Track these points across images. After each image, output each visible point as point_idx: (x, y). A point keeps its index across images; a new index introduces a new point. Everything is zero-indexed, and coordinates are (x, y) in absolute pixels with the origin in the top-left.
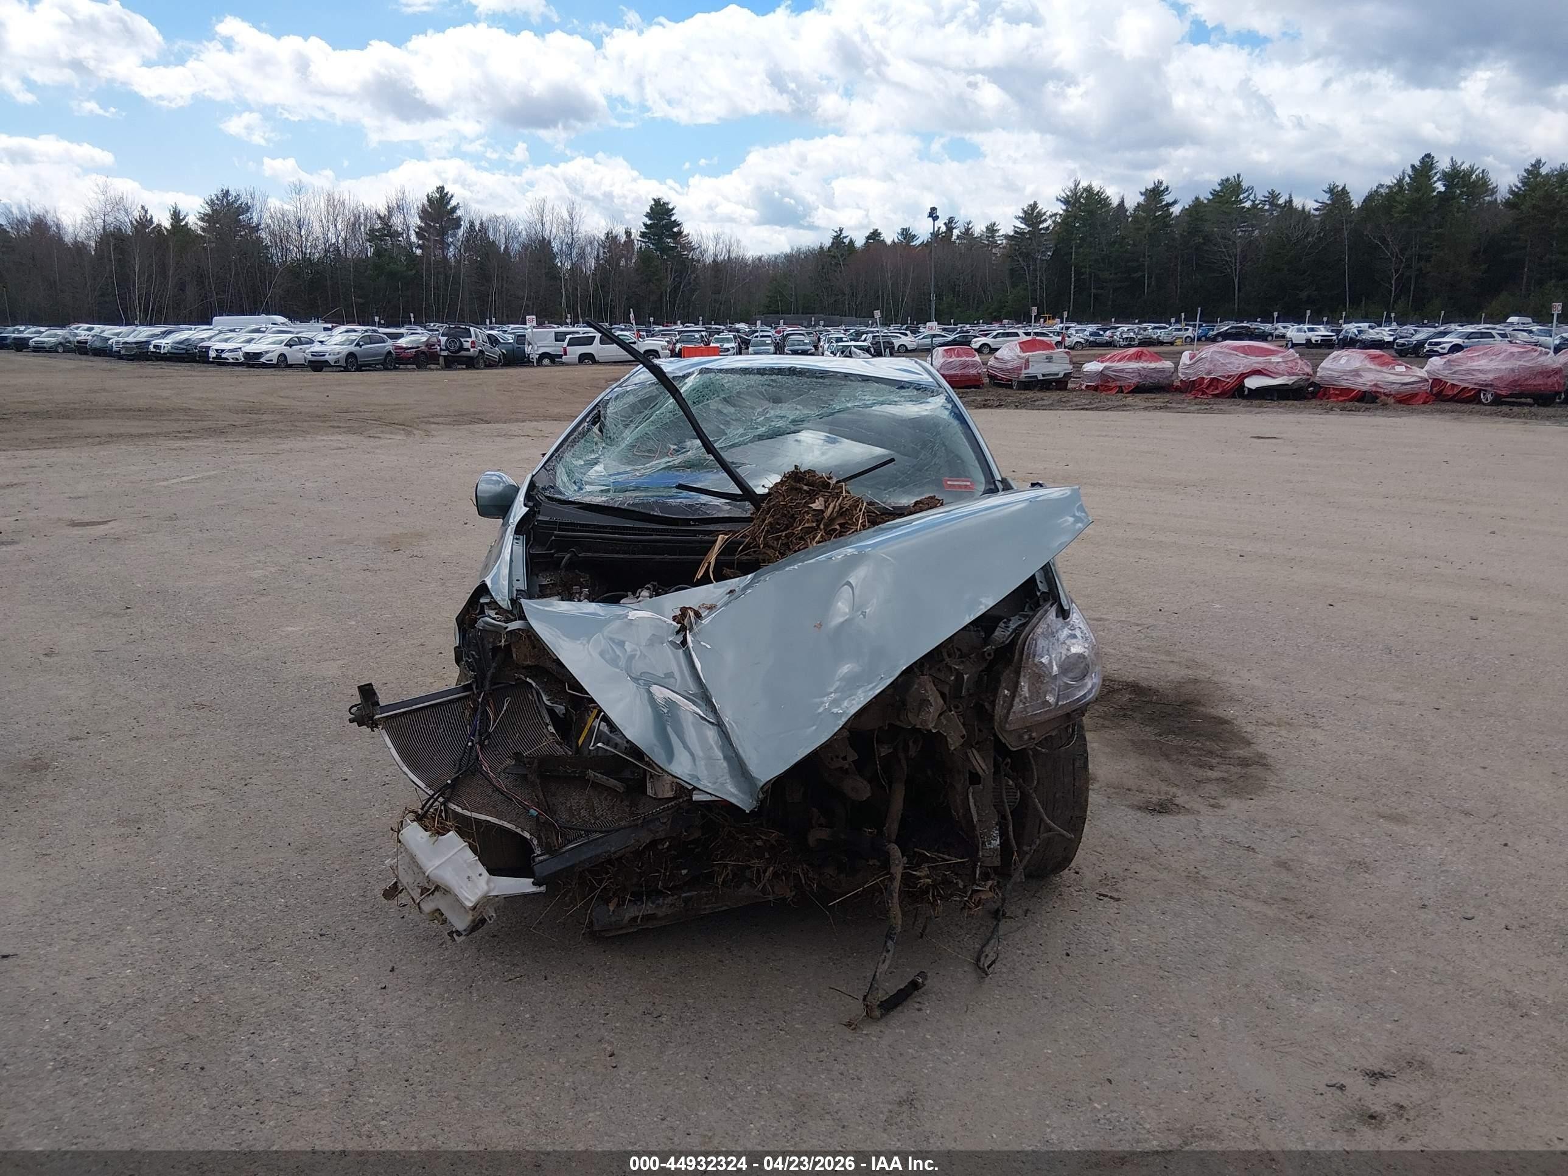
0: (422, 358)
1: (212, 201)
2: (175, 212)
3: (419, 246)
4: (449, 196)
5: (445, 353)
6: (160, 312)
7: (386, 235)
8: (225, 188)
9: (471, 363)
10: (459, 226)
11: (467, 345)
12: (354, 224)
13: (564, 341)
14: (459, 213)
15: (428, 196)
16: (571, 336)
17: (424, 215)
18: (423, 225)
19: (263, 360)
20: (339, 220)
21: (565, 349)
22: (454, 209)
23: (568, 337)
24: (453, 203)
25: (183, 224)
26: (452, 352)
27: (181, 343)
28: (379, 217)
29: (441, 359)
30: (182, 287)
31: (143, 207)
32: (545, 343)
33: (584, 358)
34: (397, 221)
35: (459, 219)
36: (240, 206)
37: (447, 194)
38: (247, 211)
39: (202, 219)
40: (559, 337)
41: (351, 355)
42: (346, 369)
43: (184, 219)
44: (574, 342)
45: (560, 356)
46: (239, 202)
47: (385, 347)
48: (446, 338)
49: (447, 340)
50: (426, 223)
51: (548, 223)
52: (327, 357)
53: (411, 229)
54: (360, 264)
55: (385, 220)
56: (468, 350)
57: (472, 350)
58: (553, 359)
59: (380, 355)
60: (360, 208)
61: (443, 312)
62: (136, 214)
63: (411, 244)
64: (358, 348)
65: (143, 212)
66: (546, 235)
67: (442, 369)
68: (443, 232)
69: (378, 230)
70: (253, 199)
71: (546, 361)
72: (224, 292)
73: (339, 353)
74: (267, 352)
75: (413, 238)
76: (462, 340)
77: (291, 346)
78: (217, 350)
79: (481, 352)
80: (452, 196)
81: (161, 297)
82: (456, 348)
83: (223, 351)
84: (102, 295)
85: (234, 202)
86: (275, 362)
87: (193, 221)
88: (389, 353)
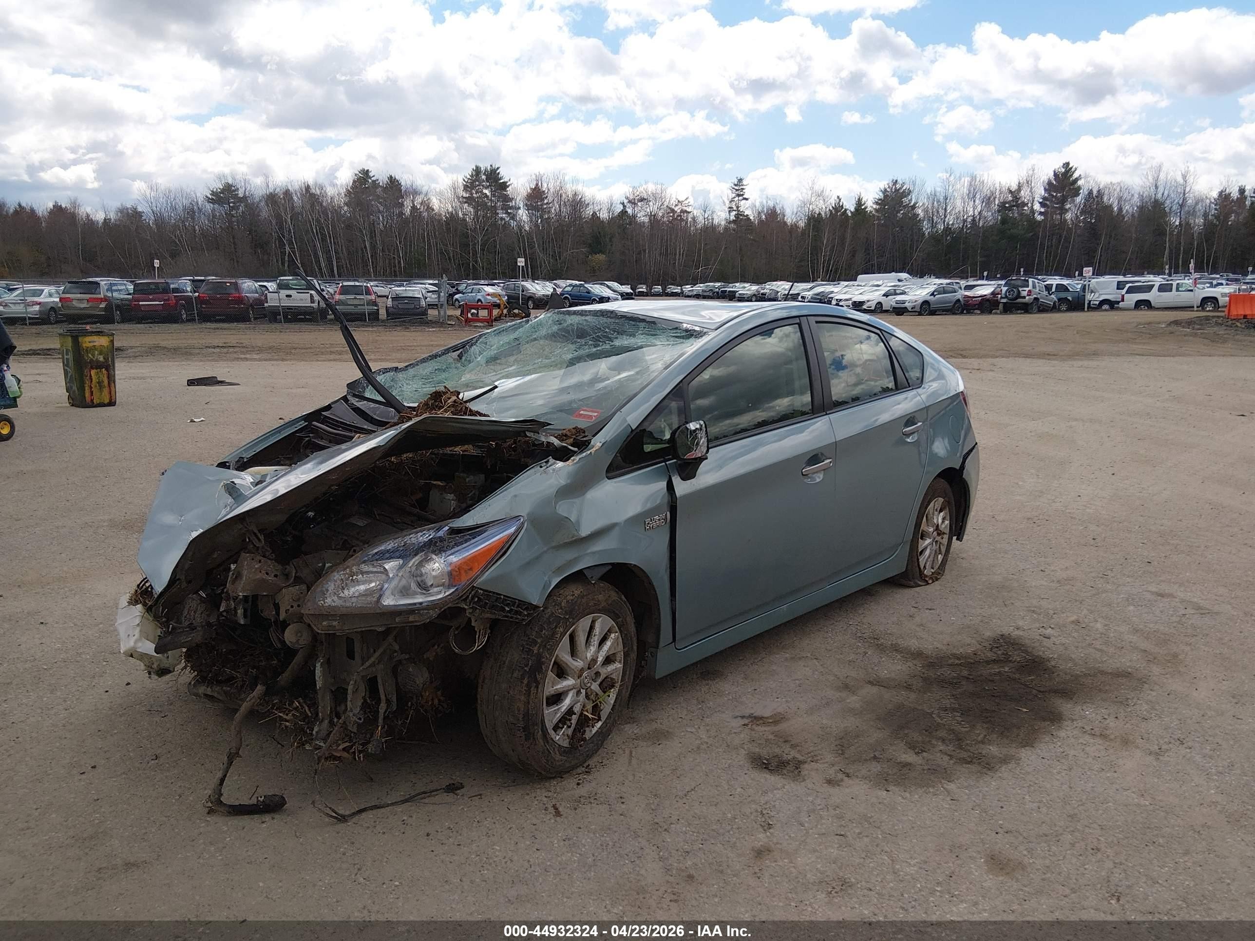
0: (987, 305)
1: (885, 190)
2: (859, 199)
3: (1041, 213)
4: (1073, 170)
5: (1004, 301)
6: (836, 272)
7: (1014, 206)
8: (895, 179)
9: (1026, 308)
10: (1078, 195)
11: (1024, 294)
12: (989, 198)
13: (1123, 289)
14: (1080, 183)
15: (1055, 172)
16: (1131, 285)
17: (1050, 187)
18: (1046, 195)
19: (865, 307)
20: (978, 196)
21: (1123, 296)
22: (1077, 180)
23: (1128, 286)
24: (1076, 175)
25: (863, 207)
26: (1010, 300)
27: (817, 294)
28: (1011, 192)
29: (1001, 306)
30: (853, 254)
31: (838, 197)
32: (1107, 291)
33: (1139, 304)
34: (1025, 194)
35: (1079, 188)
36: (904, 191)
37: (1072, 168)
38: (909, 194)
39: (877, 203)
40: (1120, 286)
41: (926, 302)
42: (920, 314)
43: (864, 204)
44: (1130, 291)
45: (1118, 302)
46: (904, 188)
47: (955, 296)
48: (1007, 288)
49: (1007, 290)
50: (1050, 195)
51: (1162, 186)
52: (907, 305)
53: (1036, 199)
54: (988, 231)
55: (1015, 194)
56: (1024, 297)
57: (1027, 298)
58: (1112, 305)
59: (950, 302)
60: (997, 186)
61: (1053, 266)
62: (832, 201)
63: (1033, 211)
64: (932, 297)
65: (838, 201)
66: (1159, 196)
67: (1001, 313)
68: (1063, 201)
69: (1009, 202)
70: (914, 185)
71: (1106, 307)
72: (883, 256)
73: (916, 301)
74: (868, 301)
75: (1037, 207)
76: (1020, 289)
77: (887, 296)
78: (837, 300)
79: (1036, 299)
80: (1076, 169)
81: (838, 262)
82: (1014, 296)
83: (841, 300)
84: (800, 261)
85: (900, 188)
86: (873, 308)
87: (870, 205)
88: (958, 300)
